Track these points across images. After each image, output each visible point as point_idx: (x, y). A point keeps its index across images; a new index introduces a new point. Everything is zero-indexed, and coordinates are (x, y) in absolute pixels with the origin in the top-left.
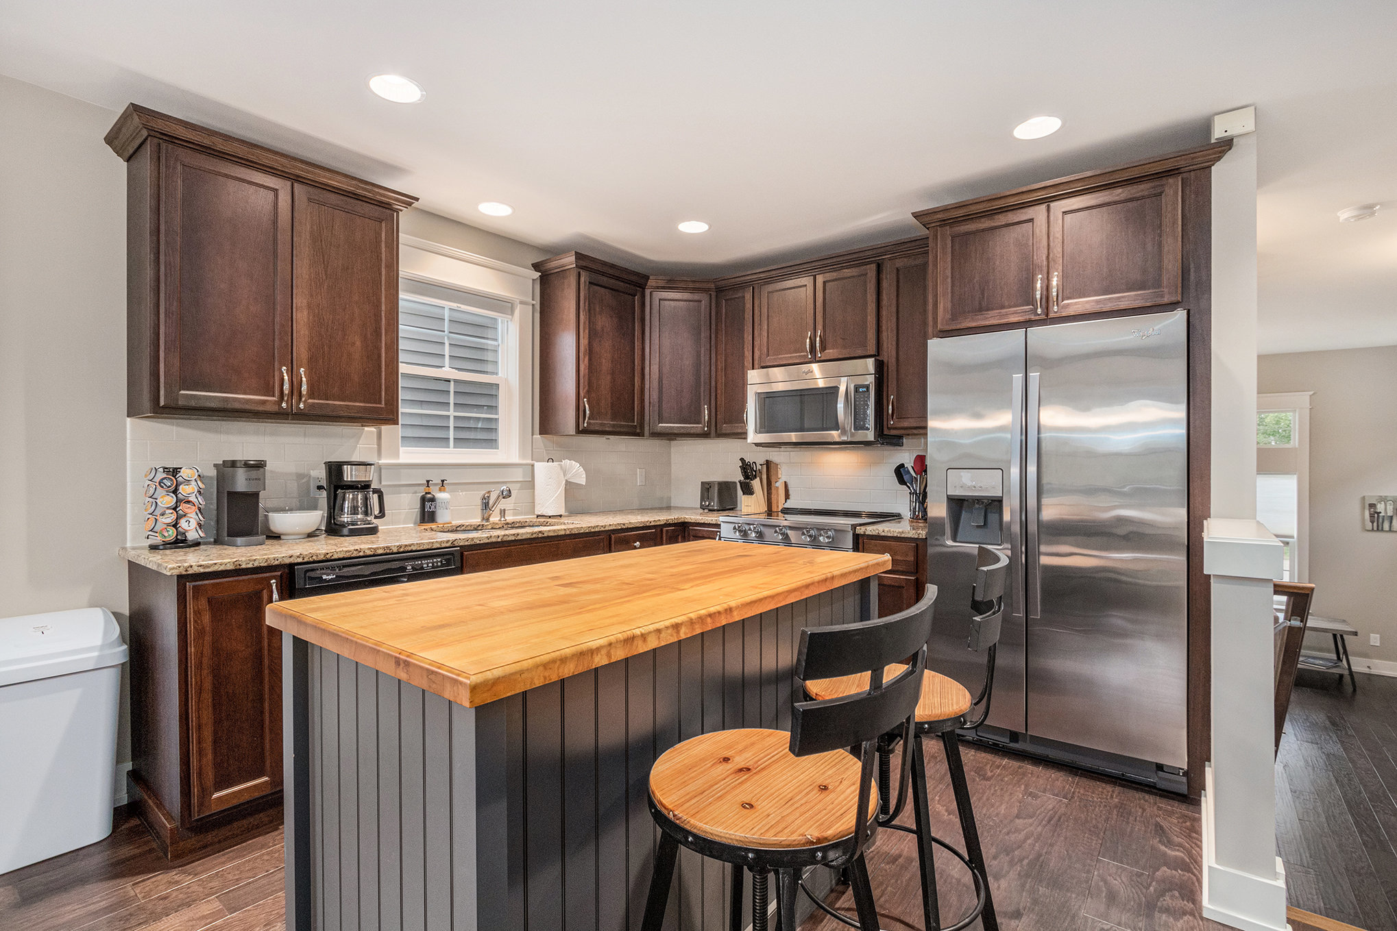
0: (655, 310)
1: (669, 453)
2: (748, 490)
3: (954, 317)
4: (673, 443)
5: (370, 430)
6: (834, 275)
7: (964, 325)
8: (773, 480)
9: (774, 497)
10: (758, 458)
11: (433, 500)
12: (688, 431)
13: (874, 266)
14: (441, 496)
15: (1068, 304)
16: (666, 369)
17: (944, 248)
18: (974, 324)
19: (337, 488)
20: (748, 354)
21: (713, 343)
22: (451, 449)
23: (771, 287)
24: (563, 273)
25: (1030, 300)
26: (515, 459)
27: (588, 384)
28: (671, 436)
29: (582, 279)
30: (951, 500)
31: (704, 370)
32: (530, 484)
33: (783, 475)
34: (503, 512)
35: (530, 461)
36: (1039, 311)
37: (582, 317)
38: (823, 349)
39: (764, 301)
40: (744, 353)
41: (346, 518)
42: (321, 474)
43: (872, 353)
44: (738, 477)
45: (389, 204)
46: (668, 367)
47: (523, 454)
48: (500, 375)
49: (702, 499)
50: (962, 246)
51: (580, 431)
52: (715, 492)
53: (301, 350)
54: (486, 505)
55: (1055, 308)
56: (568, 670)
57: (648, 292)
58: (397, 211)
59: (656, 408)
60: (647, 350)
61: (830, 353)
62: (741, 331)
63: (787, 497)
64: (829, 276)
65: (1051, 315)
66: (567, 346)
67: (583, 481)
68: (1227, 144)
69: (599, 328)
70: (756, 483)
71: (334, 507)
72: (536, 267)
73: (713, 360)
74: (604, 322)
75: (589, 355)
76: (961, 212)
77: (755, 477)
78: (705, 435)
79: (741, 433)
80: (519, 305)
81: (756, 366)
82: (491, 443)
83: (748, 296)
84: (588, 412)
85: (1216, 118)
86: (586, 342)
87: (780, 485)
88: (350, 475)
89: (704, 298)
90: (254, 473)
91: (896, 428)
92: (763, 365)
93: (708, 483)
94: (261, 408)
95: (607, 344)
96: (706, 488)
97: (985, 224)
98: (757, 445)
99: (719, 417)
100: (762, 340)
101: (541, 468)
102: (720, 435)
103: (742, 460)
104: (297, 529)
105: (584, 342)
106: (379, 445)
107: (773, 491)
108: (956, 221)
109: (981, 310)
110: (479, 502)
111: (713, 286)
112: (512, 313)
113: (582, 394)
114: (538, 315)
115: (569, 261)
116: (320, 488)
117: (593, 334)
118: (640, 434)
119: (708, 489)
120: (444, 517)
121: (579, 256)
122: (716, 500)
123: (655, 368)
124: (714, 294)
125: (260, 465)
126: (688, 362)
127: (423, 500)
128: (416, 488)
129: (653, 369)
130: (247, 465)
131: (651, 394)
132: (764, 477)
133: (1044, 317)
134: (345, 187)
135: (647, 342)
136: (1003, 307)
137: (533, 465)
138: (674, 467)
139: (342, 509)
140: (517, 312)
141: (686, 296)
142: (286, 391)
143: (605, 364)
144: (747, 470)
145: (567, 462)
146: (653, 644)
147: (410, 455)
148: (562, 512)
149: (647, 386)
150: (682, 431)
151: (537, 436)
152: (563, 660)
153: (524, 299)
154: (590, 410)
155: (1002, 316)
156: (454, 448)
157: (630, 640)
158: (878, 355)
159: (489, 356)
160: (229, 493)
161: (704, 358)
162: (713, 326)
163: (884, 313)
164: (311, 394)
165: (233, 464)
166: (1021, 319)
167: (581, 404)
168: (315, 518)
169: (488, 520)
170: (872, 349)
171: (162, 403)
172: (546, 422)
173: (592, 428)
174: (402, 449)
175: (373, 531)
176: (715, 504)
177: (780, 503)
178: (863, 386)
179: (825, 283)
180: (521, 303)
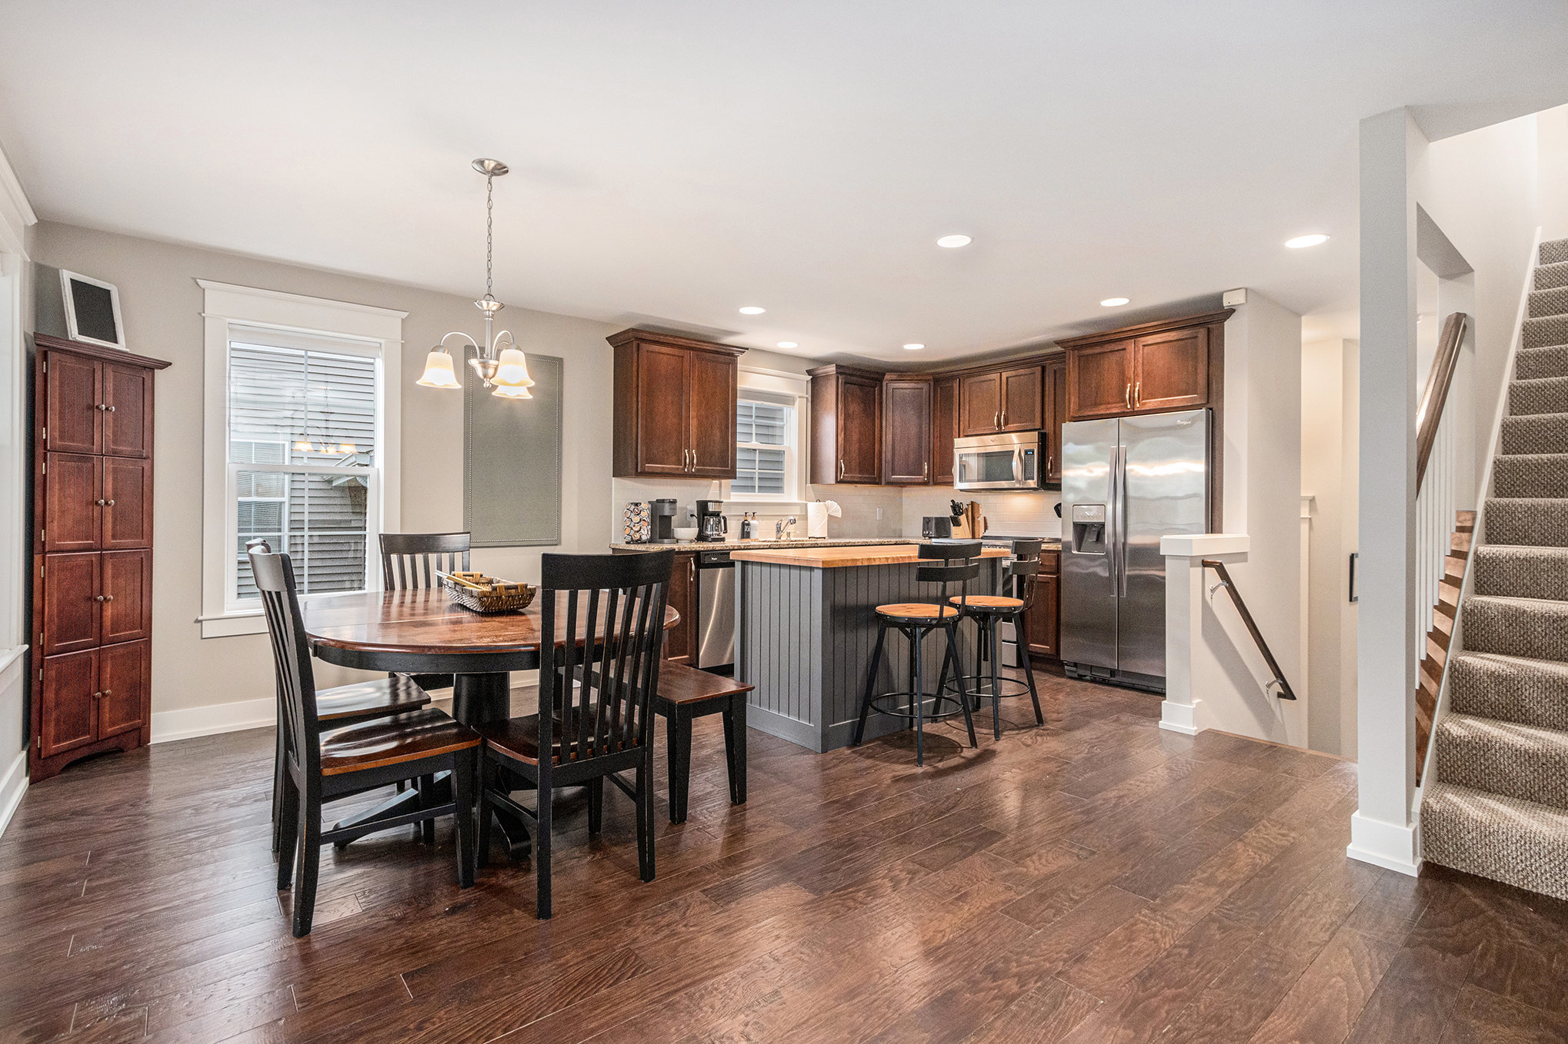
0: (890, 395)
1: (901, 498)
2: (957, 523)
3: (1080, 407)
4: (904, 489)
5: (716, 482)
6: (1014, 373)
7: (1086, 414)
8: (976, 515)
9: (976, 528)
10: (964, 500)
11: (748, 524)
12: (913, 481)
13: (1039, 368)
14: (752, 522)
15: (1145, 403)
16: (898, 438)
17: (1074, 363)
18: (1091, 413)
19: (704, 515)
20: (956, 427)
21: (931, 418)
22: (757, 493)
23: (972, 380)
24: (827, 377)
25: (1124, 400)
26: (795, 500)
27: (844, 451)
28: (902, 484)
29: (840, 381)
30: (1076, 525)
31: (925, 436)
32: (805, 517)
33: (982, 513)
34: (789, 534)
35: (804, 502)
36: (1129, 406)
37: (839, 405)
38: (1006, 424)
39: (967, 389)
40: (952, 425)
41: (709, 533)
42: (694, 508)
43: (1038, 428)
44: (950, 513)
45: (733, 354)
46: (899, 436)
47: (800, 496)
48: (785, 444)
49: (924, 530)
50: (1085, 363)
51: (838, 482)
52: (933, 524)
53: (693, 440)
54: (779, 530)
55: (1138, 405)
56: (849, 564)
57: (884, 383)
58: (736, 357)
59: (890, 465)
60: (884, 424)
61: (1012, 426)
62: (951, 410)
63: (986, 528)
64: (1010, 373)
65: (1136, 409)
66: (829, 425)
67: (839, 514)
68: (1231, 311)
69: (851, 412)
70: (963, 518)
71: (702, 526)
72: (809, 372)
73: (932, 430)
74: (855, 408)
75: (844, 430)
76: (1084, 342)
77: (962, 513)
78: (926, 484)
79: (950, 483)
80: (798, 400)
81: (961, 435)
82: (778, 489)
83: (956, 385)
84: (843, 469)
85: (1224, 294)
86: (843, 422)
87: (981, 520)
88: (711, 508)
89: (925, 386)
90: (673, 506)
91: (1054, 479)
92: (966, 434)
93: (928, 518)
94: (677, 472)
95: (856, 422)
96: (927, 521)
97: (1097, 350)
98: (961, 490)
99: (935, 471)
100: (965, 417)
101: (812, 506)
102: (936, 484)
103: (953, 501)
104: (686, 537)
105: (841, 422)
106: (720, 491)
107: (976, 524)
108: (1082, 347)
109: (1096, 405)
110: (775, 528)
111: (931, 377)
112: (794, 404)
113: (839, 457)
114: (809, 404)
115: (831, 369)
116: (692, 516)
117: (847, 417)
118: (879, 483)
119: (928, 522)
120: (754, 534)
121: (838, 366)
122: (933, 530)
123: (890, 437)
124: (932, 383)
125: (674, 502)
126: (913, 430)
127: (743, 525)
128: (738, 517)
129: (888, 438)
130: (670, 502)
131: (887, 455)
132: (970, 514)
133: (1131, 410)
134: (713, 349)
135: (884, 418)
136: (1109, 403)
137: (806, 504)
138: (904, 507)
139: (706, 528)
140: (797, 403)
141: (912, 385)
142: (688, 463)
143: (855, 437)
144: (956, 508)
145: (829, 502)
146: (877, 563)
147: (736, 497)
148: (826, 535)
149: (884, 449)
150: (909, 481)
151: (809, 485)
152: (848, 560)
153: (801, 394)
154: (845, 468)
155: (1108, 409)
156: (759, 492)
157: (869, 559)
158: (1043, 428)
159: (777, 432)
160: (660, 516)
161: (925, 428)
162: (932, 406)
163: (1046, 399)
164: (697, 464)
165: (663, 501)
166: (1119, 411)
167: (839, 464)
168: (694, 531)
169: (780, 538)
170: (1038, 425)
171: (639, 471)
172: (814, 476)
173: (846, 479)
174: (732, 493)
175: (723, 540)
176: (932, 533)
177: (981, 532)
178: (1030, 451)
179: (1007, 378)
180: (800, 397)
